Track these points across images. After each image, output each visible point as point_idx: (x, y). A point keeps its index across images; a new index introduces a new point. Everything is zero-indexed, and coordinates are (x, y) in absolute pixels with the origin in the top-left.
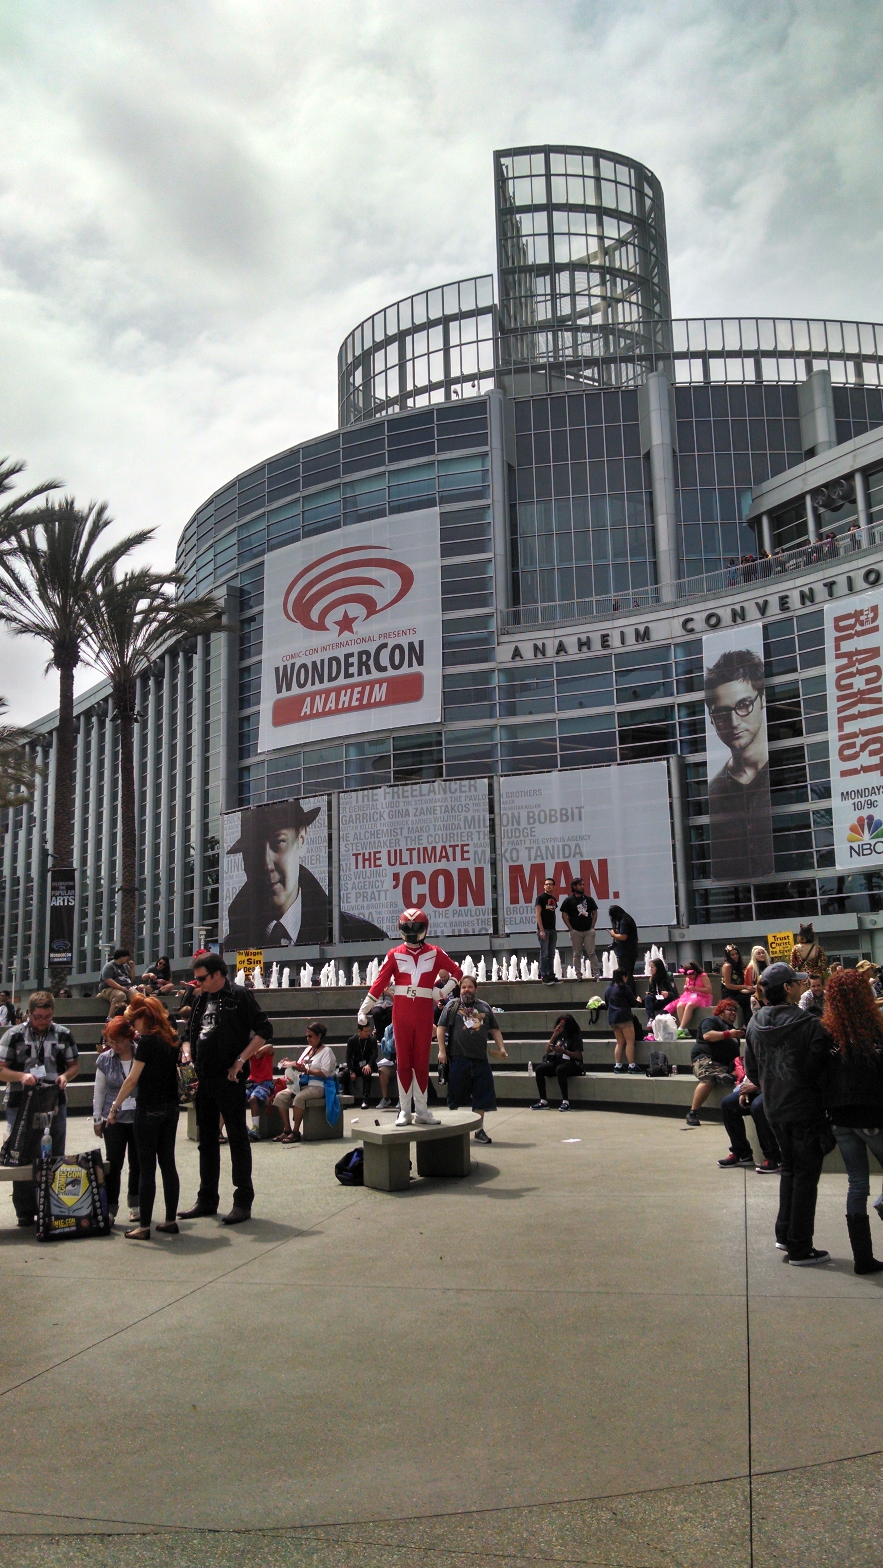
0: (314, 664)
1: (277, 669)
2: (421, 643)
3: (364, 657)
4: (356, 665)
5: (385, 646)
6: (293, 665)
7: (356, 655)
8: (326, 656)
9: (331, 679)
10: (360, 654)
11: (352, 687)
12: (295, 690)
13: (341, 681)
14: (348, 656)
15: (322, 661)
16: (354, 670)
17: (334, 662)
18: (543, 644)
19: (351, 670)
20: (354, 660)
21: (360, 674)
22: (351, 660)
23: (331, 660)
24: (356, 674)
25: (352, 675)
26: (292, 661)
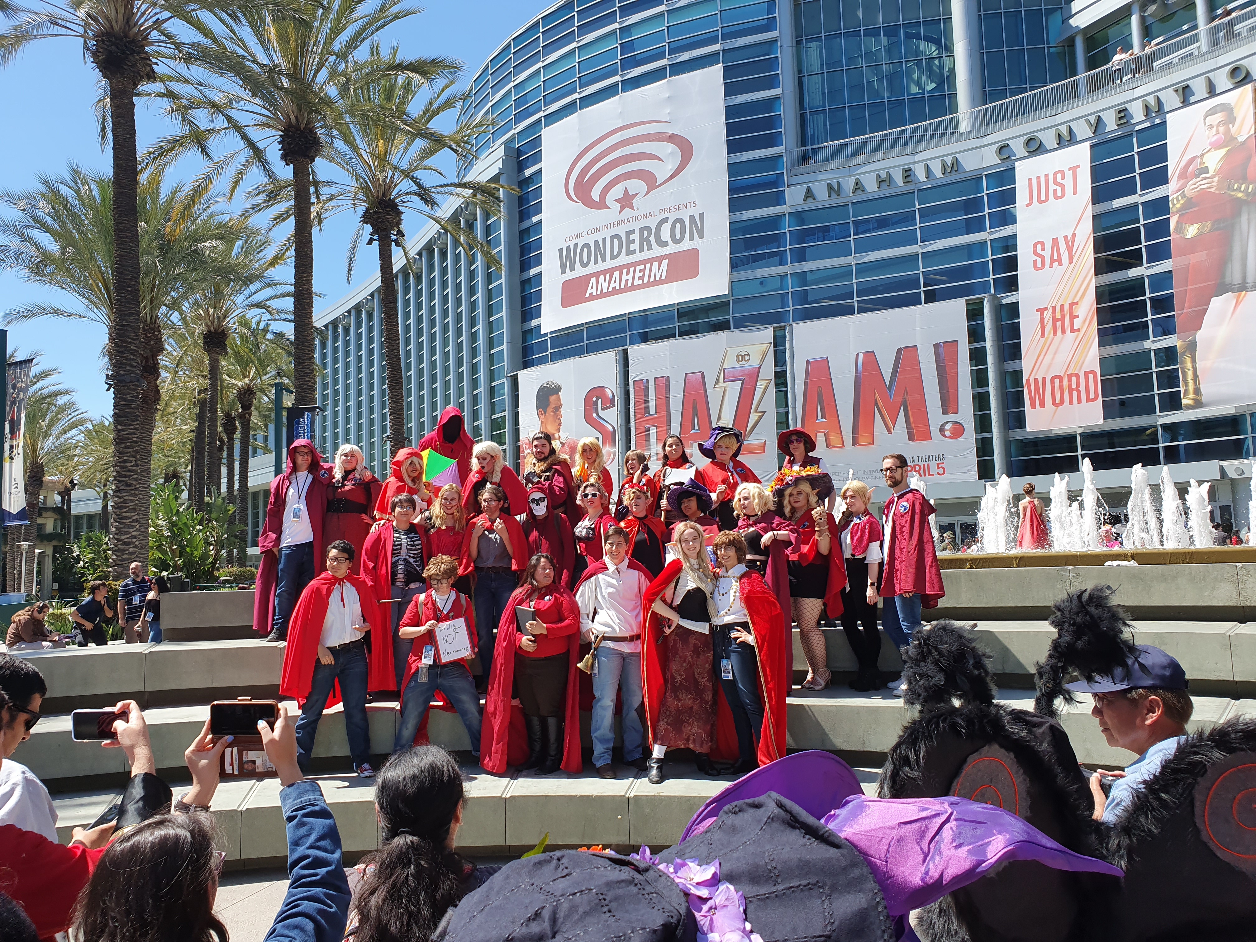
0: (596, 242)
1: (561, 250)
2: (702, 215)
3: (645, 233)
4: (637, 241)
5: (666, 220)
6: (576, 245)
7: (637, 232)
8: (608, 234)
9: (613, 257)
10: (641, 230)
11: (635, 264)
12: (580, 271)
13: (623, 259)
14: (629, 233)
15: (604, 239)
16: (635, 246)
17: (616, 240)
18: (838, 182)
19: (633, 247)
20: (635, 237)
21: (641, 250)
22: (632, 237)
23: (612, 238)
24: (637, 251)
25: (634, 252)
26: (575, 241)
